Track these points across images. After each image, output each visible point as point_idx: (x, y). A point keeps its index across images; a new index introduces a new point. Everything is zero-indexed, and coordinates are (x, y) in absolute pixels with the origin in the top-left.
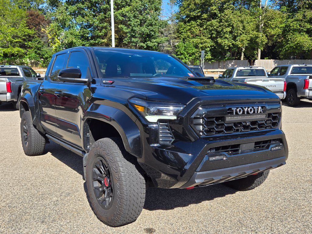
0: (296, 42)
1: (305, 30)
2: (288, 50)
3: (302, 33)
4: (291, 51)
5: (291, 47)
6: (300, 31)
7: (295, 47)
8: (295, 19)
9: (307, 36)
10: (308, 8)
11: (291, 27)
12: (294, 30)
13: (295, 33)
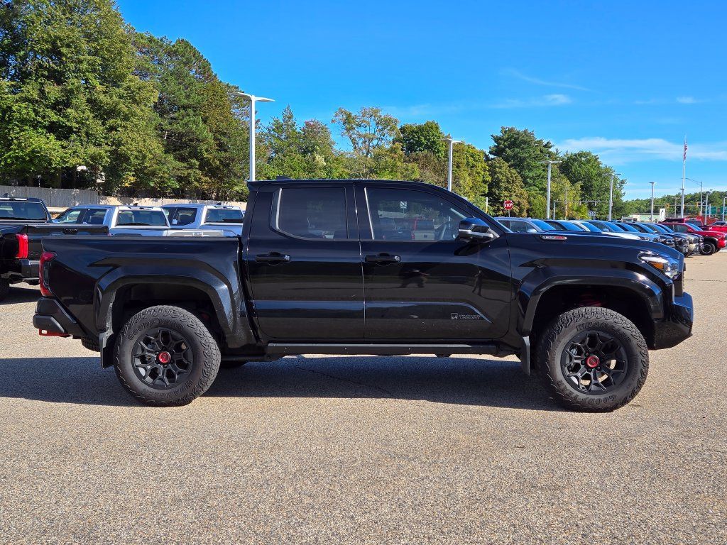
0: (30, 149)
1: (47, 123)
2: (12, 164)
3: (40, 130)
4: (19, 167)
5: (17, 158)
6: (35, 126)
7: (28, 158)
8: (22, 97)
9: (52, 137)
10: (48, 78)
11: (14, 112)
12: (23, 121)
13: (27, 128)
